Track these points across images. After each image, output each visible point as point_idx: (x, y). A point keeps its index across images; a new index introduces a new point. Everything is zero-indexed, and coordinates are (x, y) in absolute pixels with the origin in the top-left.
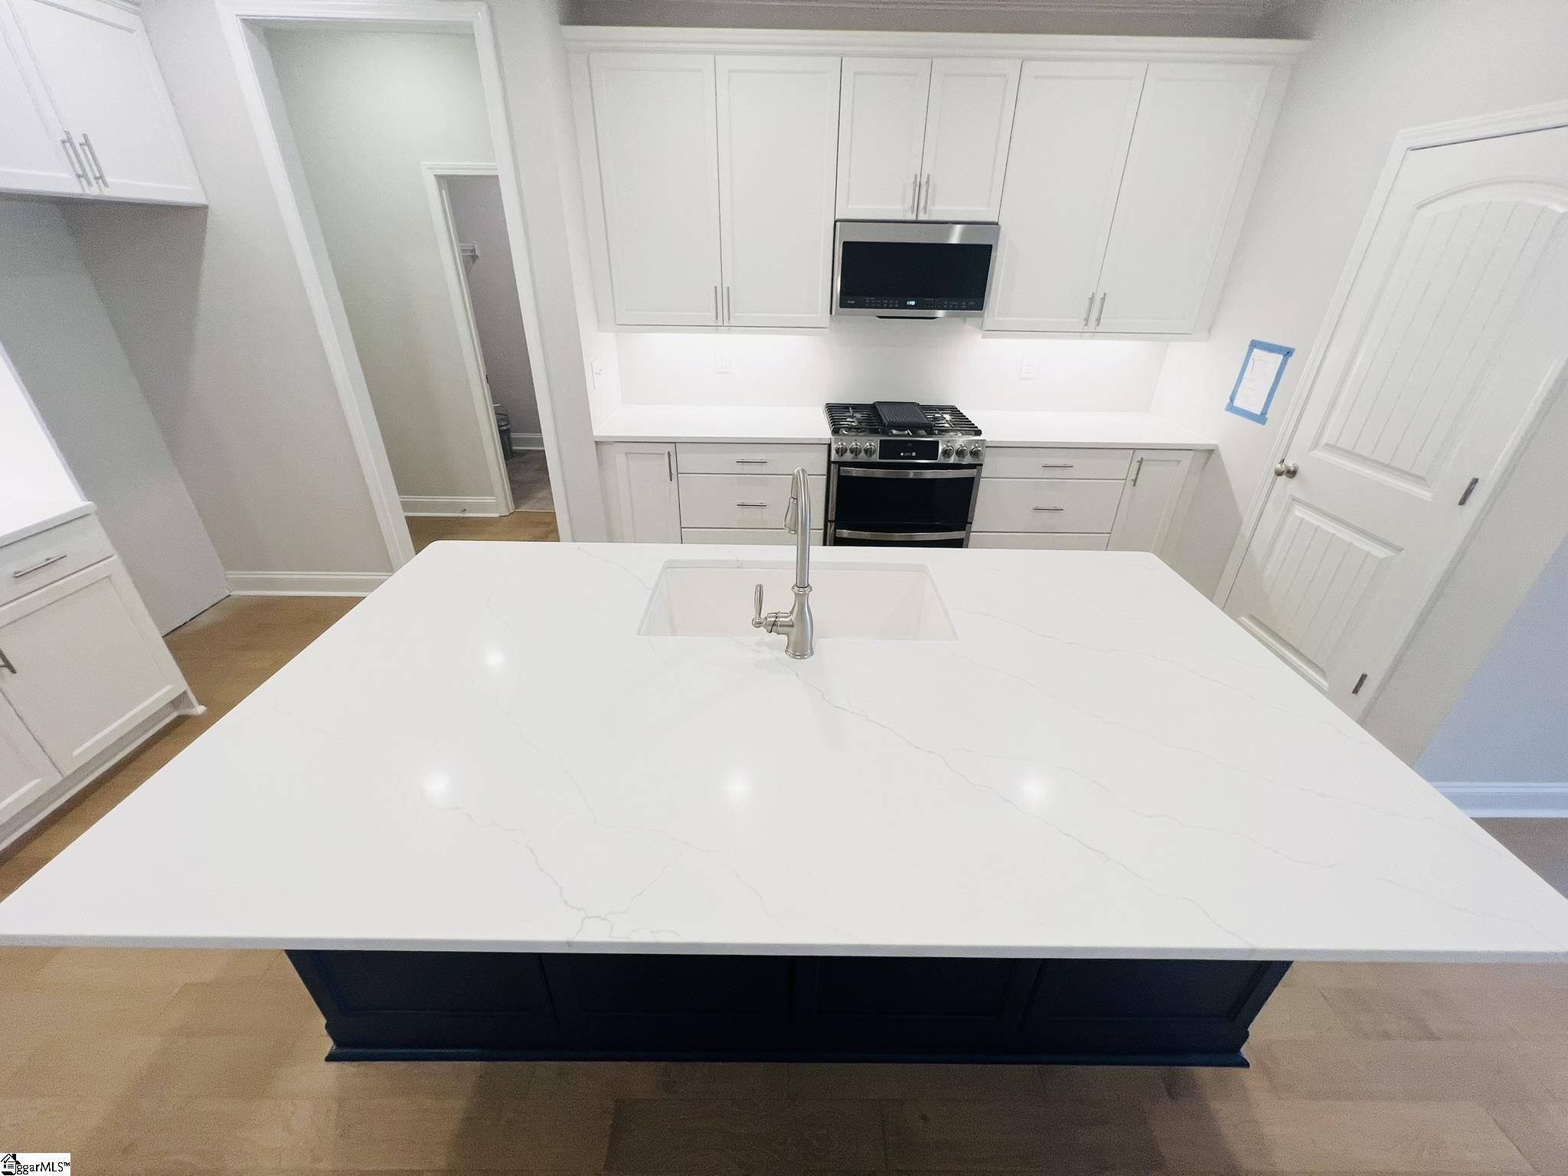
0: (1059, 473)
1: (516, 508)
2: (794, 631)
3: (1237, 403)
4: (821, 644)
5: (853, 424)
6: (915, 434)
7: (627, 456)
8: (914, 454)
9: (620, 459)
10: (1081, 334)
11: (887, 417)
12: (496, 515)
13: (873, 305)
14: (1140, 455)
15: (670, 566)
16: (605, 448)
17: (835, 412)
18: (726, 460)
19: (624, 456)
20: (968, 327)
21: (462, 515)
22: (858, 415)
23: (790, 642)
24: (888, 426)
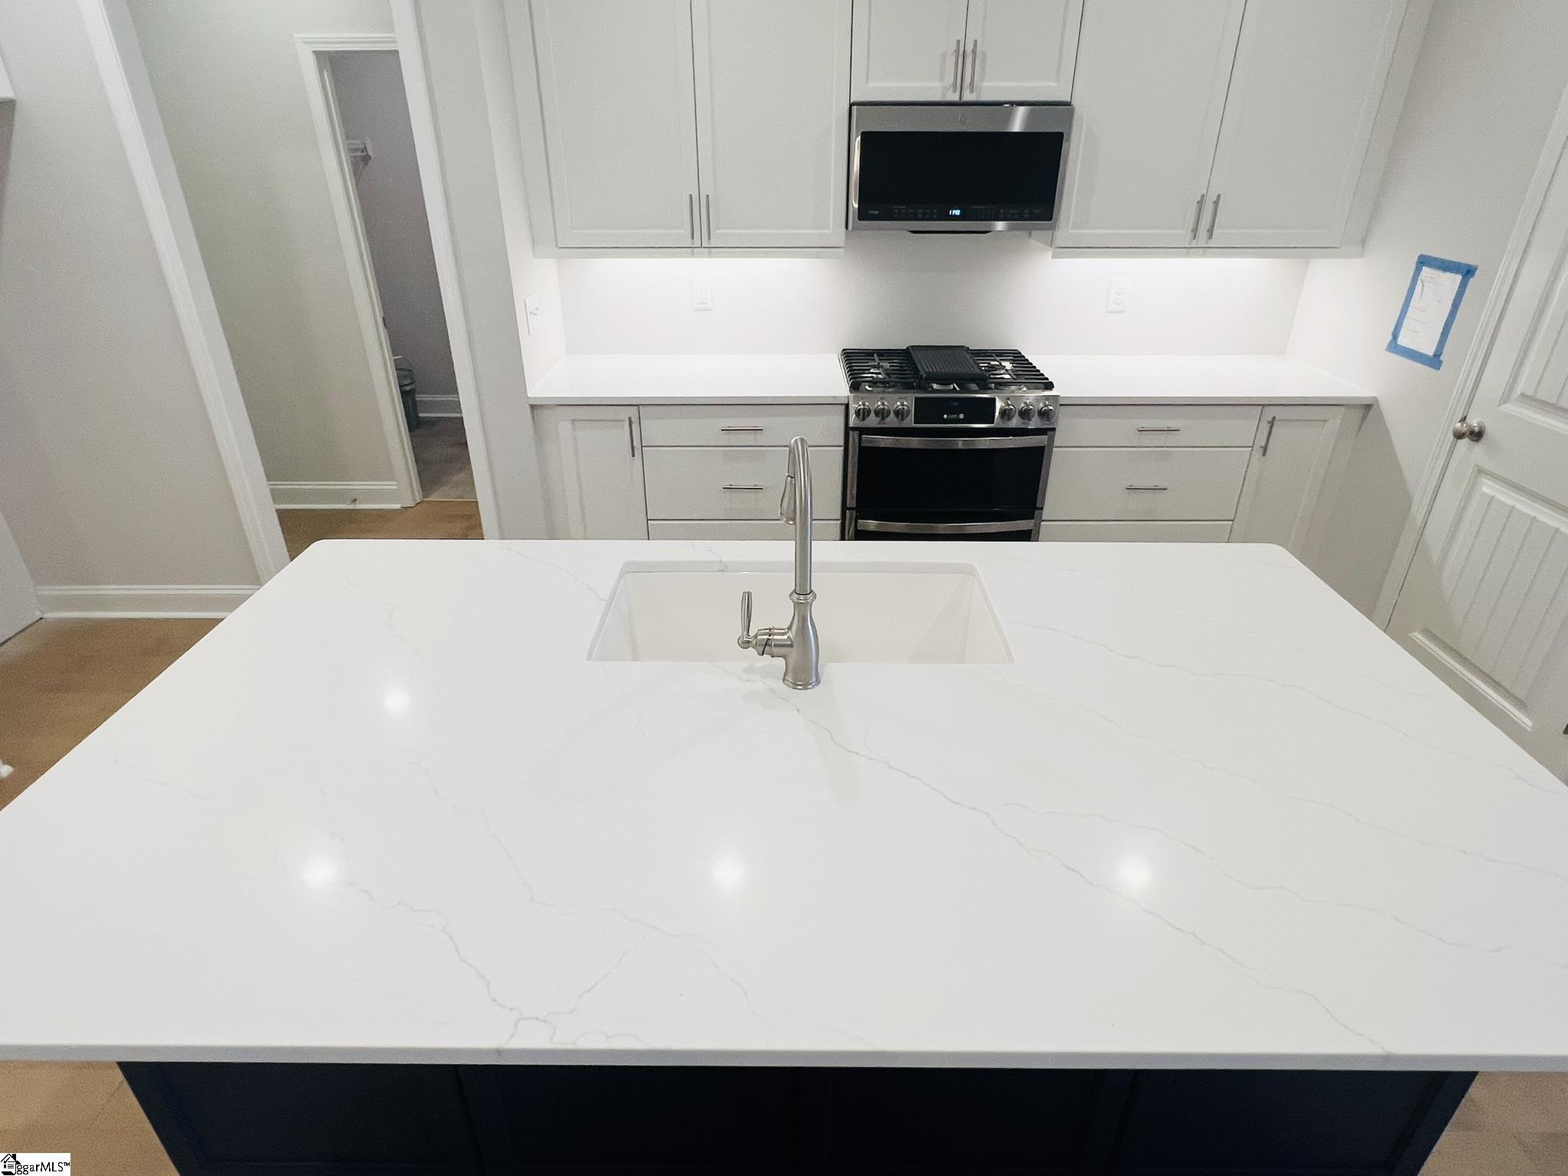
0: (1159, 439)
1: (424, 497)
2: (793, 653)
3: (1403, 340)
4: (831, 670)
5: (880, 376)
6: (964, 389)
7: (574, 425)
8: (961, 416)
9: (565, 427)
10: (1187, 250)
11: (925, 367)
12: (398, 506)
13: (903, 216)
14: (1270, 413)
15: (632, 569)
16: (545, 414)
17: (854, 360)
18: (710, 427)
19: (569, 425)
20: (1033, 241)
21: (351, 507)
22: (886, 365)
23: (790, 668)
24: (926, 379)
